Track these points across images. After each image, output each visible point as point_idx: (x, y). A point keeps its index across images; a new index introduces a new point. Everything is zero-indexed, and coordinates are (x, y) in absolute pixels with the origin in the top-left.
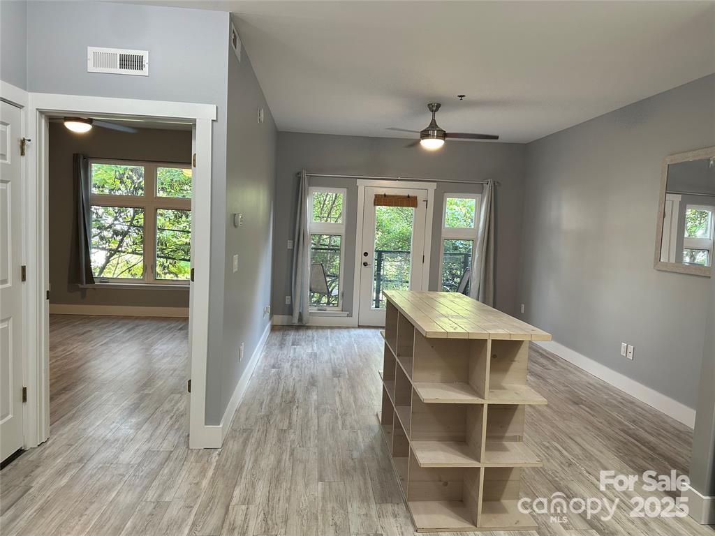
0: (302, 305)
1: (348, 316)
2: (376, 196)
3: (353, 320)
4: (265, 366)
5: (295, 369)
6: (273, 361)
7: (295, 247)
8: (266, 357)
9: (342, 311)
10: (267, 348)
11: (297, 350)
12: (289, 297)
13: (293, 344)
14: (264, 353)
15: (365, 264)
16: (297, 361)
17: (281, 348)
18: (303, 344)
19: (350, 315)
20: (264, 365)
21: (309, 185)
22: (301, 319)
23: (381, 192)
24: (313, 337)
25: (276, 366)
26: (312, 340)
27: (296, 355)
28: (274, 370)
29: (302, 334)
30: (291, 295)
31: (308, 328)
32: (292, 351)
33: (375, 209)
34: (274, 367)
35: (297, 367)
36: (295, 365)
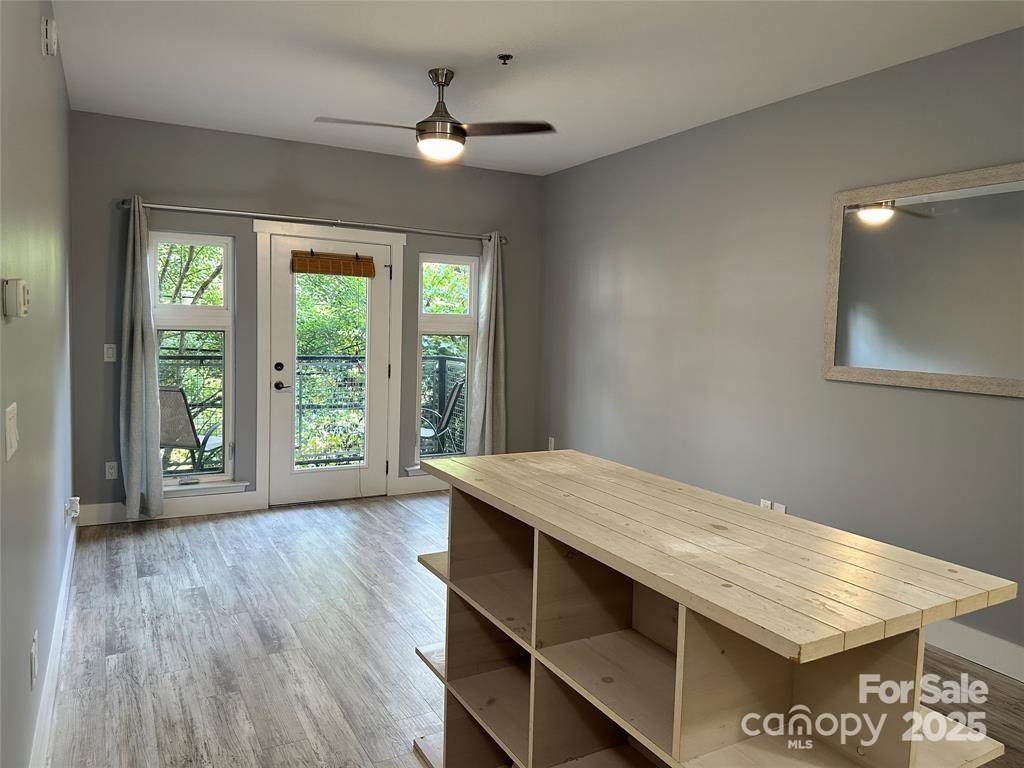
0: (147, 478)
1: (247, 489)
2: (295, 254)
3: (260, 497)
4: (87, 650)
5: (166, 645)
6: (102, 631)
7: (124, 355)
8: (82, 619)
9: (234, 480)
10: (79, 592)
11: (155, 588)
12: (115, 464)
13: (141, 573)
14: (74, 611)
15: (279, 386)
16: (164, 620)
17: (115, 587)
18: (164, 567)
19: (252, 488)
20: (81, 646)
21: (150, 227)
22: (144, 508)
23: (305, 246)
24: (182, 548)
25: (117, 643)
26: (183, 556)
27: (158, 601)
28: (113, 660)
29: (153, 543)
30: (118, 458)
31: (163, 524)
32: (144, 594)
33: (293, 280)
34: (110, 649)
35: (170, 637)
36: (163, 631)
